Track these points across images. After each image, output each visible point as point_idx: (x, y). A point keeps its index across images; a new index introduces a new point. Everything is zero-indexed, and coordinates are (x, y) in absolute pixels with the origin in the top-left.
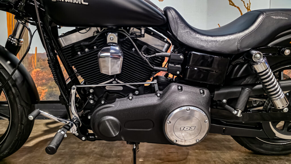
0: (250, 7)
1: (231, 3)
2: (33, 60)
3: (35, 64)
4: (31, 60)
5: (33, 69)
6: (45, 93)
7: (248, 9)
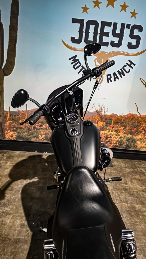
2: (7, 115)
3: (9, 117)
4: (6, 115)
5: (7, 121)
6: (15, 136)
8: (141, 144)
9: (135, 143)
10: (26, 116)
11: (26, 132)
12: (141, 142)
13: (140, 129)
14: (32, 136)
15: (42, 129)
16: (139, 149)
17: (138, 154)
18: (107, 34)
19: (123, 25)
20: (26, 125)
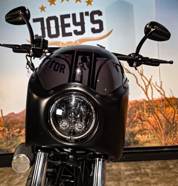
0: (143, 73)
1: (127, 71)
7: (142, 75)
8: (142, 137)
9: (134, 138)
10: (2, 123)
11: (5, 142)
12: (142, 135)
13: (135, 119)
14: (12, 146)
15: (21, 135)
16: (143, 145)
17: (144, 152)
18: (68, 25)
19: (81, 14)
20: (4, 133)
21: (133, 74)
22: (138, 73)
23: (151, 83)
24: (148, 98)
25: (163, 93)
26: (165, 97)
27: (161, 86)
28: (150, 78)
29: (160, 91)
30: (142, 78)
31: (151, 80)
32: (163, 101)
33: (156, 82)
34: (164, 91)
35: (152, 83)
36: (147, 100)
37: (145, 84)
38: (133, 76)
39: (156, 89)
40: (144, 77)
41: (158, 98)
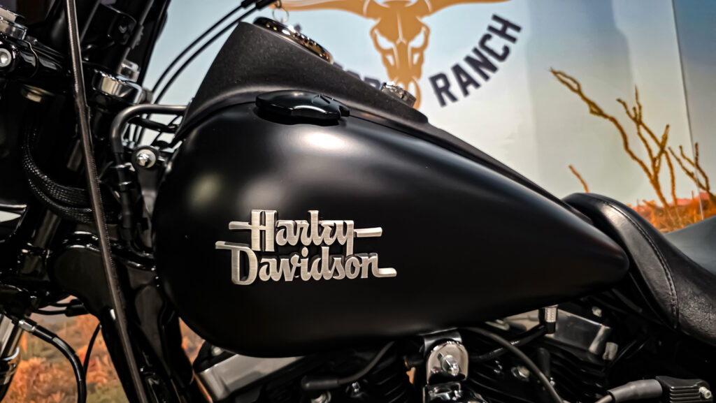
0: (640, 116)
1: (594, 110)
7: (638, 121)
21: (613, 120)
22: (626, 116)
23: (666, 149)
24: (663, 200)
25: (703, 181)
26: (711, 195)
27: (697, 159)
28: (662, 133)
29: (695, 176)
30: (639, 134)
31: (665, 138)
32: (705, 208)
33: (681, 147)
34: (708, 174)
35: (669, 148)
36: (660, 204)
37: (650, 151)
38: (612, 124)
39: (684, 168)
40: (646, 128)
41: (690, 197)
